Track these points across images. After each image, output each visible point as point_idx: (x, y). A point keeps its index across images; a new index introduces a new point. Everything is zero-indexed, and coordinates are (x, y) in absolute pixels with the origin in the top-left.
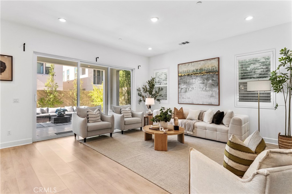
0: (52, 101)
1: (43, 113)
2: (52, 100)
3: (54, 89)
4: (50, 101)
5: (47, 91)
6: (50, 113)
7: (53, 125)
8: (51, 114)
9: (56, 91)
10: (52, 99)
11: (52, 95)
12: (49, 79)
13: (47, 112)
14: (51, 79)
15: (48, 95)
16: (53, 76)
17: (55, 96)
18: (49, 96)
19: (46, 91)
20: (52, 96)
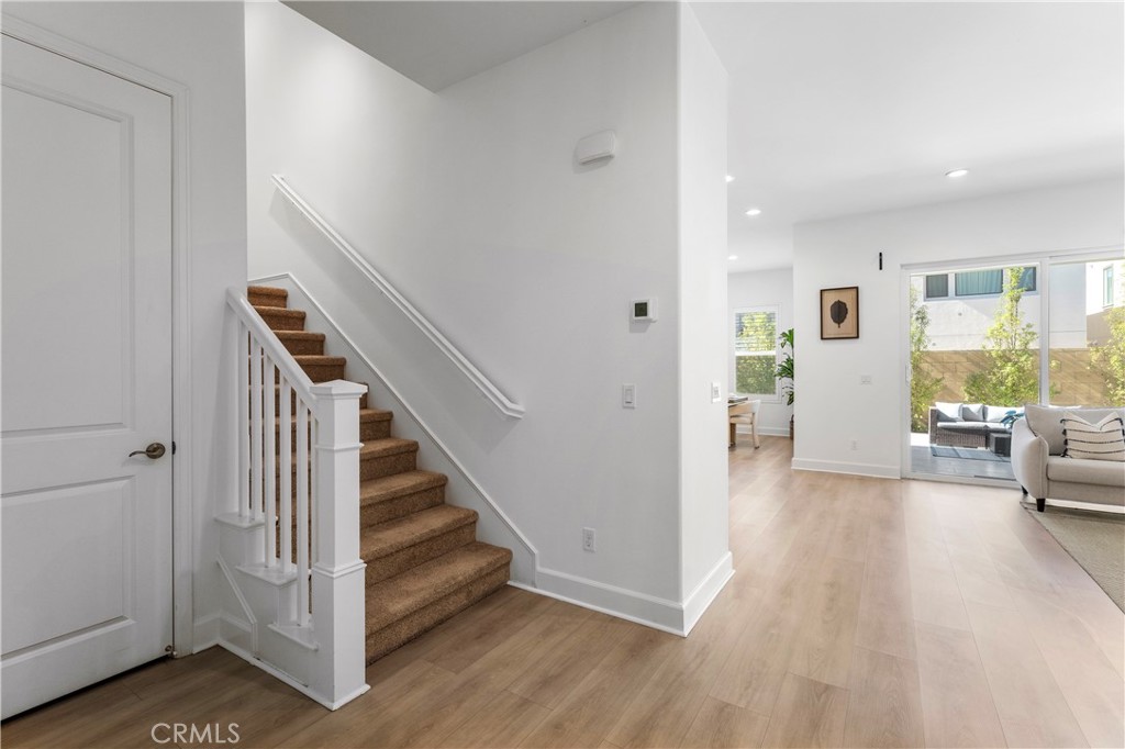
0: (1010, 384)
1: (966, 420)
2: (1009, 382)
3: (1018, 345)
4: (1002, 384)
5: (994, 354)
6: (992, 421)
7: (994, 457)
8: (992, 426)
9: (1025, 351)
10: (1010, 379)
11: (1010, 364)
12: (1000, 315)
13: (981, 418)
14: (1007, 314)
15: (996, 366)
16: (1017, 301)
17: (1021, 370)
18: (1000, 368)
19: (989, 352)
20: (1009, 368)
